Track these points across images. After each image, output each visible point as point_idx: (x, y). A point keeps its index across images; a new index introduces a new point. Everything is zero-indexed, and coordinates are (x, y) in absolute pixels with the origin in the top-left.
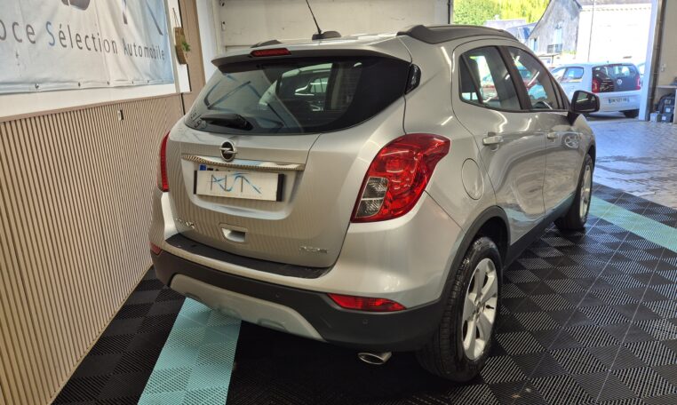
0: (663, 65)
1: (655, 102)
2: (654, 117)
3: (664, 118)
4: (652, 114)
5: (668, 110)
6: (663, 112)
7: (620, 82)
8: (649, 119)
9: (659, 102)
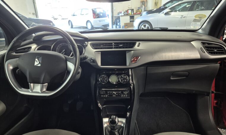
0: (114, 8)
1: (114, 21)
2: (114, 26)
3: (118, 27)
4: (113, 26)
5: (119, 24)
6: (117, 24)
7: (101, 14)
8: (113, 28)
9: (115, 21)
